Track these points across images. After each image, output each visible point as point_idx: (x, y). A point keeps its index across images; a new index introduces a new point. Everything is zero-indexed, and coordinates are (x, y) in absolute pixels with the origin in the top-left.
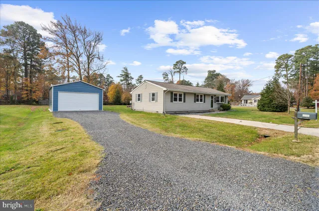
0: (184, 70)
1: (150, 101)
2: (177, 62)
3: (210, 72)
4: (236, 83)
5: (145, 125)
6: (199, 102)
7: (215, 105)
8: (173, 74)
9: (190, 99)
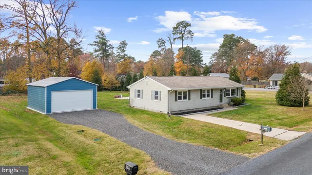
0: (189, 35)
1: (152, 99)
2: (179, 24)
3: (226, 36)
4: (267, 50)
5: (157, 131)
6: (206, 98)
7: (225, 100)
8: (172, 40)
9: (195, 97)
